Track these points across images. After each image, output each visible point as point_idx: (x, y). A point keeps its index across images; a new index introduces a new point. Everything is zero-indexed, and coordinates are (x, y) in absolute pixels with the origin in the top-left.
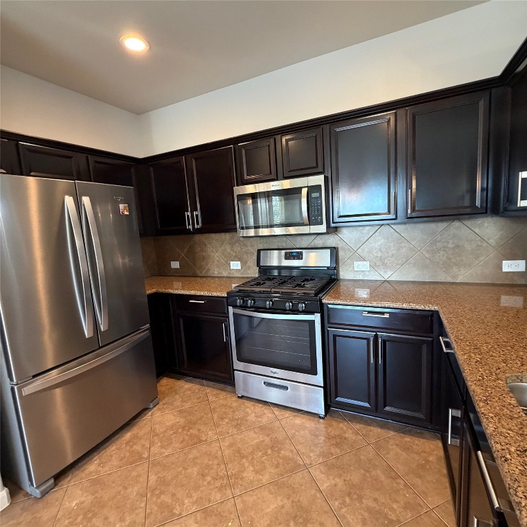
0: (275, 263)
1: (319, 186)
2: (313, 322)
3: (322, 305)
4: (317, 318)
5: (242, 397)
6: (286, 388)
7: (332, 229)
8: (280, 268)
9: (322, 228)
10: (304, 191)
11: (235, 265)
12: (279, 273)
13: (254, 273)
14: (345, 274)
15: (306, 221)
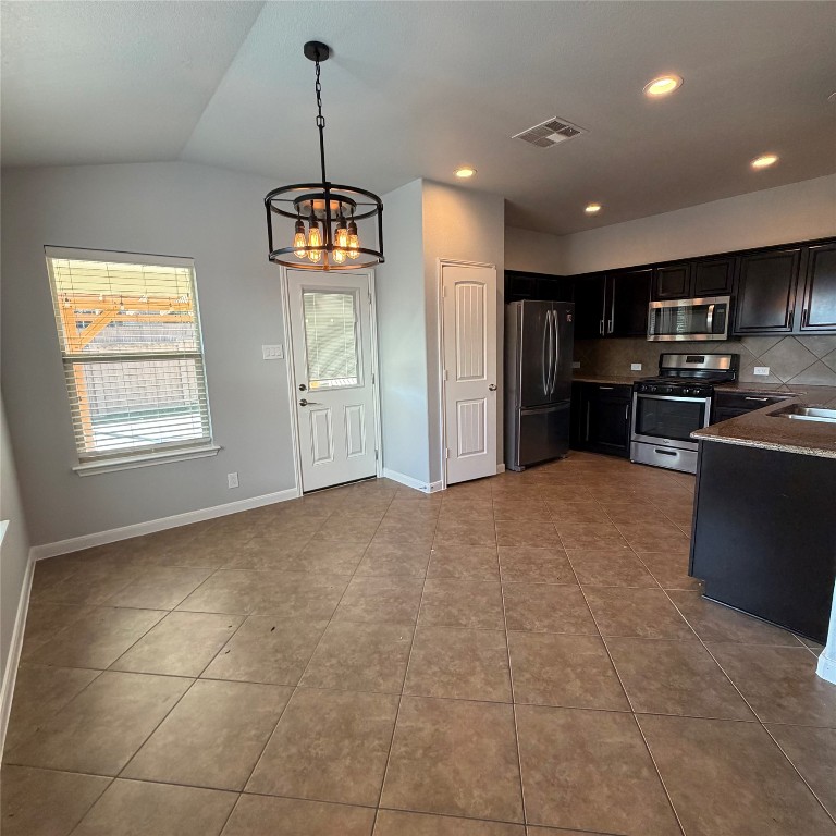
0: (673, 365)
1: (725, 305)
2: (704, 403)
3: (713, 391)
4: (707, 401)
5: (635, 463)
6: (674, 454)
7: (734, 337)
8: (678, 370)
9: (724, 337)
10: (712, 307)
11: (637, 367)
12: (678, 374)
13: (654, 373)
14: (744, 378)
15: (710, 331)
